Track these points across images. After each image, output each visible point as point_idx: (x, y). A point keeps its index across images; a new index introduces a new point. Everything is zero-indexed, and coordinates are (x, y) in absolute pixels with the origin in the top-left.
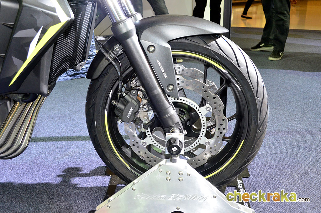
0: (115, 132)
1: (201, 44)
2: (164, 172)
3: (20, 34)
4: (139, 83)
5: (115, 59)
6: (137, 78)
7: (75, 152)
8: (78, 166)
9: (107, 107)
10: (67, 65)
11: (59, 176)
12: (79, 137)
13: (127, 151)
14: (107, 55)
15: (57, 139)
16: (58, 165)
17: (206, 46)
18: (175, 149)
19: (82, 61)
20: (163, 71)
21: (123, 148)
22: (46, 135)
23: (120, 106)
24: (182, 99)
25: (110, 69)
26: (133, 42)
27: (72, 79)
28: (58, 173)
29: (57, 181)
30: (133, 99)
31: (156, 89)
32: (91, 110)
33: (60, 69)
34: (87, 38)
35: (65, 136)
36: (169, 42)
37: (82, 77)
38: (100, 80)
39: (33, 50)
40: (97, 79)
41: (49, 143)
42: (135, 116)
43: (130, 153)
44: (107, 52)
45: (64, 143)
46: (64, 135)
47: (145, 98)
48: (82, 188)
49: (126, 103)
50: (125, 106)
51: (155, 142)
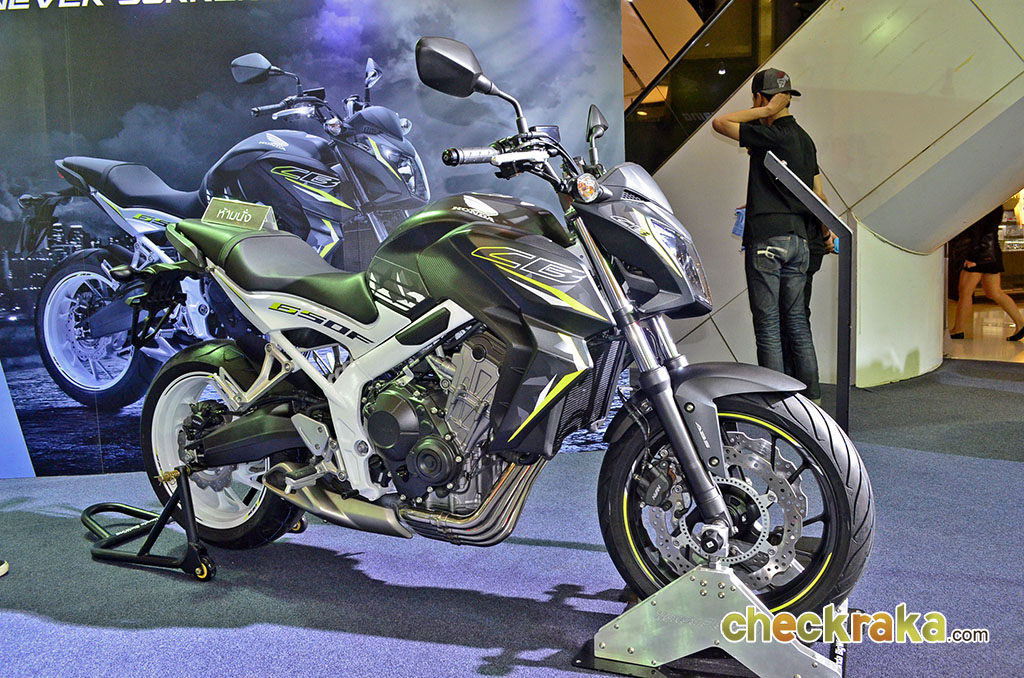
0: (637, 523)
1: (763, 405)
2: (698, 581)
3: (530, 382)
4: (672, 453)
5: (641, 418)
6: (669, 445)
7: (576, 565)
8: (577, 584)
9: (628, 484)
10: (578, 422)
11: (547, 593)
12: (584, 544)
13: (653, 556)
14: (631, 412)
15: (548, 543)
16: (547, 579)
17: (769, 408)
18: (710, 544)
19: (599, 418)
20: (704, 438)
21: (647, 549)
22: (531, 536)
23: (644, 482)
24: (735, 482)
25: (635, 431)
26: (665, 397)
27: (581, 451)
28: (547, 589)
29: (546, 598)
30: (661, 473)
31: (694, 461)
32: (606, 487)
33: (569, 426)
34: (610, 385)
35: (562, 540)
36: (715, 401)
37: (600, 449)
38: (621, 446)
39: (543, 401)
40: (617, 444)
41: (535, 548)
42: (663, 498)
43: (658, 559)
44: (632, 409)
45: (559, 550)
46: (559, 539)
47: (678, 474)
48: (580, 612)
49: (651, 478)
50: (650, 482)
51: (693, 541)
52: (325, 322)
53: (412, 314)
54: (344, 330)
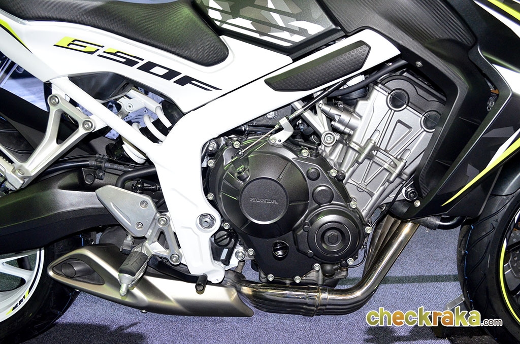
52: (141, 63)
53: (295, 52)
54: (170, 75)
